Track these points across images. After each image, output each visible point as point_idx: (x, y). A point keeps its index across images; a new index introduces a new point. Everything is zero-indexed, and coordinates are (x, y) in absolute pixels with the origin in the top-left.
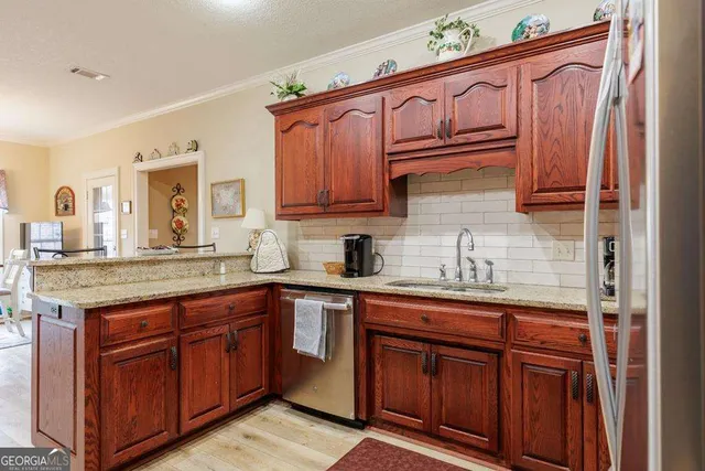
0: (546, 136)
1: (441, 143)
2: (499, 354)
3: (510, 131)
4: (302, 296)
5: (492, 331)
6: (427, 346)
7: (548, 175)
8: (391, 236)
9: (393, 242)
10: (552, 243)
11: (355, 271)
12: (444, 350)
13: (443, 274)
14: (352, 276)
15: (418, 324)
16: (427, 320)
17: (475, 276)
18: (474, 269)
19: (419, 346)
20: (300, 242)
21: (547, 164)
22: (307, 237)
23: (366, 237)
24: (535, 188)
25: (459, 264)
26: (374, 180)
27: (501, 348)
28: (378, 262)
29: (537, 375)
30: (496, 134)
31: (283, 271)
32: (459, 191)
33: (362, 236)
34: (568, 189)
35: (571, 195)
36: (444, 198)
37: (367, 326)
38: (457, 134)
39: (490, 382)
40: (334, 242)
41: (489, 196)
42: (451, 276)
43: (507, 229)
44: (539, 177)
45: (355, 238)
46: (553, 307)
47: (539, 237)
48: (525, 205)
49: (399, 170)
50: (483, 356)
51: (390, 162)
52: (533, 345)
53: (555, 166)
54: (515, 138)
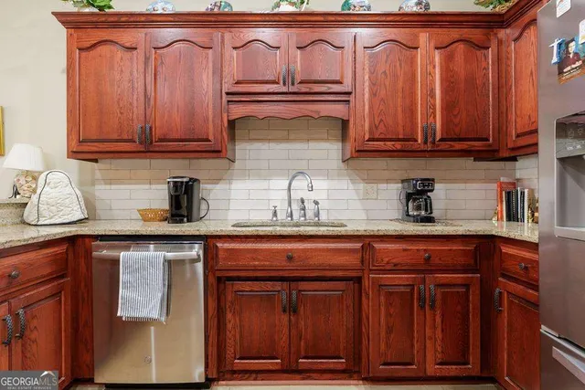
0: (375, 95)
1: (284, 89)
2: (359, 280)
3: (346, 87)
4: (127, 248)
5: (353, 260)
6: (285, 284)
7: (377, 128)
8: (217, 181)
9: (218, 187)
10: (362, 186)
11: (184, 216)
12: (303, 285)
13: (275, 214)
14: (181, 221)
15: (280, 262)
16: (290, 258)
17: (305, 215)
18: (304, 209)
19: (278, 286)
20: (97, 187)
21: (376, 118)
22: (110, 181)
23: (194, 180)
24: (367, 138)
25: (290, 205)
26: (211, 119)
27: (360, 274)
28: (204, 206)
29: (391, 293)
30: (336, 88)
31: (80, 221)
32: (287, 140)
33: (191, 179)
34: (391, 140)
35: (393, 145)
36: (272, 145)
37: (218, 274)
38: (300, 83)
39: (347, 307)
40: (147, 186)
41: (312, 145)
42: (282, 216)
43: (327, 175)
44: (370, 129)
45: (185, 180)
46: (405, 233)
47: (353, 181)
48: (358, 151)
49: (238, 111)
50: (341, 285)
51: (229, 101)
52: (388, 268)
53: (382, 120)
54: (350, 93)
